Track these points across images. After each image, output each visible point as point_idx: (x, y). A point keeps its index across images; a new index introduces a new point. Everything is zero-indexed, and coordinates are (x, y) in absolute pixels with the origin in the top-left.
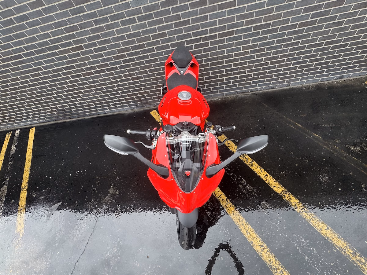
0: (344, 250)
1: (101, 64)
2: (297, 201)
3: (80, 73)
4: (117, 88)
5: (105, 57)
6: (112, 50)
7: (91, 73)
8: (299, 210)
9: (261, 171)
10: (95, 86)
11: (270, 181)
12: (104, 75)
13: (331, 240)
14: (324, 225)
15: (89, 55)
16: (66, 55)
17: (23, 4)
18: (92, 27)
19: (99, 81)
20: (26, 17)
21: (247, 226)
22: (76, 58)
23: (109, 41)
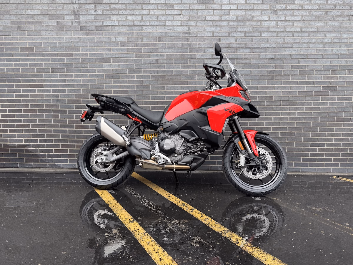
1: (52, 104)
2: (240, 239)
3: (22, 109)
4: (53, 134)
5: (59, 99)
6: (70, 94)
7: (35, 111)
9: (202, 216)
10: (28, 126)
11: (211, 223)
12: (47, 116)
14: (269, 256)
15: (44, 94)
16: (21, 88)
17: (16, 47)
18: (63, 73)
19: (38, 121)
20: (11, 55)
21: (163, 254)
22: (29, 94)
23: (72, 86)
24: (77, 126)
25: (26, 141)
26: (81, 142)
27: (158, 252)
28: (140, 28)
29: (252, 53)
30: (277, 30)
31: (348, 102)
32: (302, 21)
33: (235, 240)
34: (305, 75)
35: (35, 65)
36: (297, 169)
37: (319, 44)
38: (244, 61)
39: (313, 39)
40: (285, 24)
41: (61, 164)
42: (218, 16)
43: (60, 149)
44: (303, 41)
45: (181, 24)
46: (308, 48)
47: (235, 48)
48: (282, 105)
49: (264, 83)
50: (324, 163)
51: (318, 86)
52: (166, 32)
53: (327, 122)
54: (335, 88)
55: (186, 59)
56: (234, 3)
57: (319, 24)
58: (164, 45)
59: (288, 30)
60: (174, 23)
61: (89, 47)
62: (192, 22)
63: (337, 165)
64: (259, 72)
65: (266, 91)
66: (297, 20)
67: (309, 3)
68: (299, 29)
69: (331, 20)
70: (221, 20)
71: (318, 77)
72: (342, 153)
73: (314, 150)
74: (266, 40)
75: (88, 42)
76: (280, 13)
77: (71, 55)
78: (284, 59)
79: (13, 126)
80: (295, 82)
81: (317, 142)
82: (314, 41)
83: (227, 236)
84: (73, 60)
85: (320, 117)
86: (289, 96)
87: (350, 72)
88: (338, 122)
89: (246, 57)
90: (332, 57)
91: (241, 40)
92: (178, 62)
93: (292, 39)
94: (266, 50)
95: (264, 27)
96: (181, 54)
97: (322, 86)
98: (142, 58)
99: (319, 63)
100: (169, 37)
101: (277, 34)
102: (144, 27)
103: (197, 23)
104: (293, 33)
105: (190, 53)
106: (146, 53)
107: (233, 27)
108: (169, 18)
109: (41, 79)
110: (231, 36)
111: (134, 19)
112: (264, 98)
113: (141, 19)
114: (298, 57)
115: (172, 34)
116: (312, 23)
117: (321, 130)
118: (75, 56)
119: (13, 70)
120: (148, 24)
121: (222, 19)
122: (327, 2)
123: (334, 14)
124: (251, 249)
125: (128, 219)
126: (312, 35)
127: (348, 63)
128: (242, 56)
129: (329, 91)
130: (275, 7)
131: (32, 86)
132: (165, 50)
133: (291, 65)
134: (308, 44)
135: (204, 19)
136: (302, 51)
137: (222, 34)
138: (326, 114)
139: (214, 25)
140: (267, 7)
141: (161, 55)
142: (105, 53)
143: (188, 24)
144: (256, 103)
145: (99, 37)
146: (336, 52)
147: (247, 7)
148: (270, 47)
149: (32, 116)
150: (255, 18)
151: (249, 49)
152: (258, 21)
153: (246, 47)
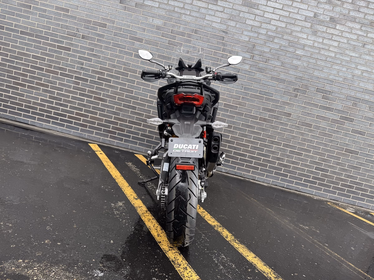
0: (267, 273)
1: (75, 70)
2: (229, 235)
3: (45, 68)
4: (70, 99)
5: (84, 67)
6: (96, 64)
7: (57, 73)
8: (230, 239)
10: (47, 86)
11: (206, 217)
12: (68, 81)
13: (255, 265)
14: (252, 254)
15: (70, 58)
16: (48, 47)
17: (52, 4)
18: (93, 42)
19: (58, 83)
20: (45, 11)
21: (161, 232)
22: (55, 54)
23: (99, 57)
24: (96, 98)
25: (42, 100)
26: (96, 114)
27: (156, 229)
28: (179, 16)
29: (282, 67)
30: (312, 50)
31: (361, 136)
32: (338, 47)
33: (225, 235)
34: (327, 101)
35: (67, 27)
36: (296, 188)
37: (349, 74)
38: (273, 73)
39: (344, 68)
40: (321, 46)
41: (71, 130)
42: (259, 23)
43: (74, 116)
44: (334, 67)
45: (221, 21)
46: (337, 75)
47: (268, 58)
48: (298, 125)
49: (286, 99)
50: (323, 188)
51: (336, 114)
52: (204, 25)
53: (336, 151)
54: (352, 120)
55: (217, 57)
56: (277, 13)
57: (354, 55)
58: (199, 38)
59: (322, 53)
60: (214, 19)
61: (124, 22)
62: (232, 22)
63: (335, 193)
64: (284, 87)
65: (287, 107)
66: (333, 45)
67: (350, 32)
68: (333, 55)
69: (366, 53)
70: (260, 27)
71: (339, 105)
72: (342, 182)
73: (317, 174)
74: (299, 57)
75: (125, 17)
76: (319, 34)
77: (104, 26)
78: (312, 80)
79: (32, 82)
80: (316, 106)
81: (321, 167)
82: (344, 69)
83: (219, 230)
84: (106, 32)
85: (330, 144)
86: (307, 117)
87: (371, 108)
88: (346, 153)
89: (276, 69)
90: (358, 89)
91: (275, 51)
92: (209, 58)
93: (324, 63)
94: (296, 67)
95: (300, 44)
96: (213, 51)
97: (341, 115)
98: (174, 46)
99: (343, 92)
100: (206, 32)
101: (312, 54)
102: (184, 16)
103: (236, 24)
104: (327, 57)
105: (222, 53)
106: (180, 42)
107: (270, 36)
108: (210, 12)
109: (70, 43)
110: (266, 45)
111: (176, 5)
112: (282, 113)
113: (182, 6)
114: (326, 81)
115: (209, 29)
116: (347, 52)
117: (329, 156)
118: (109, 28)
119: (44, 27)
120: (188, 14)
121: (262, 27)
122: (367, 35)
123: (370, 48)
124: (238, 245)
125: (133, 196)
126: (344, 63)
127: (371, 99)
128: (272, 67)
129: (346, 122)
130: (315, 27)
131: (59, 47)
132: (199, 44)
133: (317, 87)
134: (339, 71)
135: (244, 22)
136: (331, 77)
137: (258, 41)
138: (337, 143)
139: (253, 30)
140: (308, 25)
141: (194, 47)
142: (139, 32)
143: (227, 23)
144: (274, 117)
145: (137, 14)
146: (362, 86)
147: (289, 21)
148: (301, 65)
149: (53, 77)
150: (294, 34)
151: (280, 63)
152: (296, 37)
153: (279, 59)
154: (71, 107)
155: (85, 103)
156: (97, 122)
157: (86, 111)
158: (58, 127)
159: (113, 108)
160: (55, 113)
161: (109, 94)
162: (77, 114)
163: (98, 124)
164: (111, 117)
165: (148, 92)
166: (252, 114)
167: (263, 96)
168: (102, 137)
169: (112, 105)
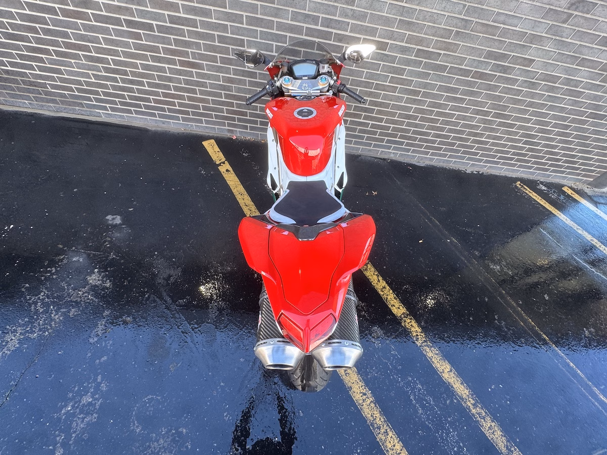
0: (465, 400)
3: (56, 6)
4: (141, 71)
8: (421, 342)
9: (379, 281)
10: (87, 49)
13: (452, 387)
14: (447, 365)
24: (183, 63)
25: (96, 77)
26: (194, 91)
33: (415, 334)
41: (169, 121)
43: (162, 98)
48: (536, 79)
49: (542, 28)
50: (520, 163)
53: (573, 117)
63: (531, 168)
65: (534, 46)
72: (550, 156)
73: (522, 149)
79: (56, 44)
80: (594, 38)
81: (533, 140)
83: (407, 325)
85: (570, 107)
86: (561, 64)
88: (586, 119)
112: (519, 61)
117: (555, 125)
124: (430, 351)
138: (583, 105)
144: (500, 68)
149: (85, 27)
154: (149, 84)
155: (168, 75)
156: (201, 104)
157: (176, 89)
158: (148, 118)
159: (217, 78)
160: (131, 98)
161: (203, 52)
162: (165, 95)
163: (205, 108)
164: (220, 95)
165: (273, 40)
166: (463, 67)
167: (499, 25)
168: (216, 127)
169: (215, 73)
